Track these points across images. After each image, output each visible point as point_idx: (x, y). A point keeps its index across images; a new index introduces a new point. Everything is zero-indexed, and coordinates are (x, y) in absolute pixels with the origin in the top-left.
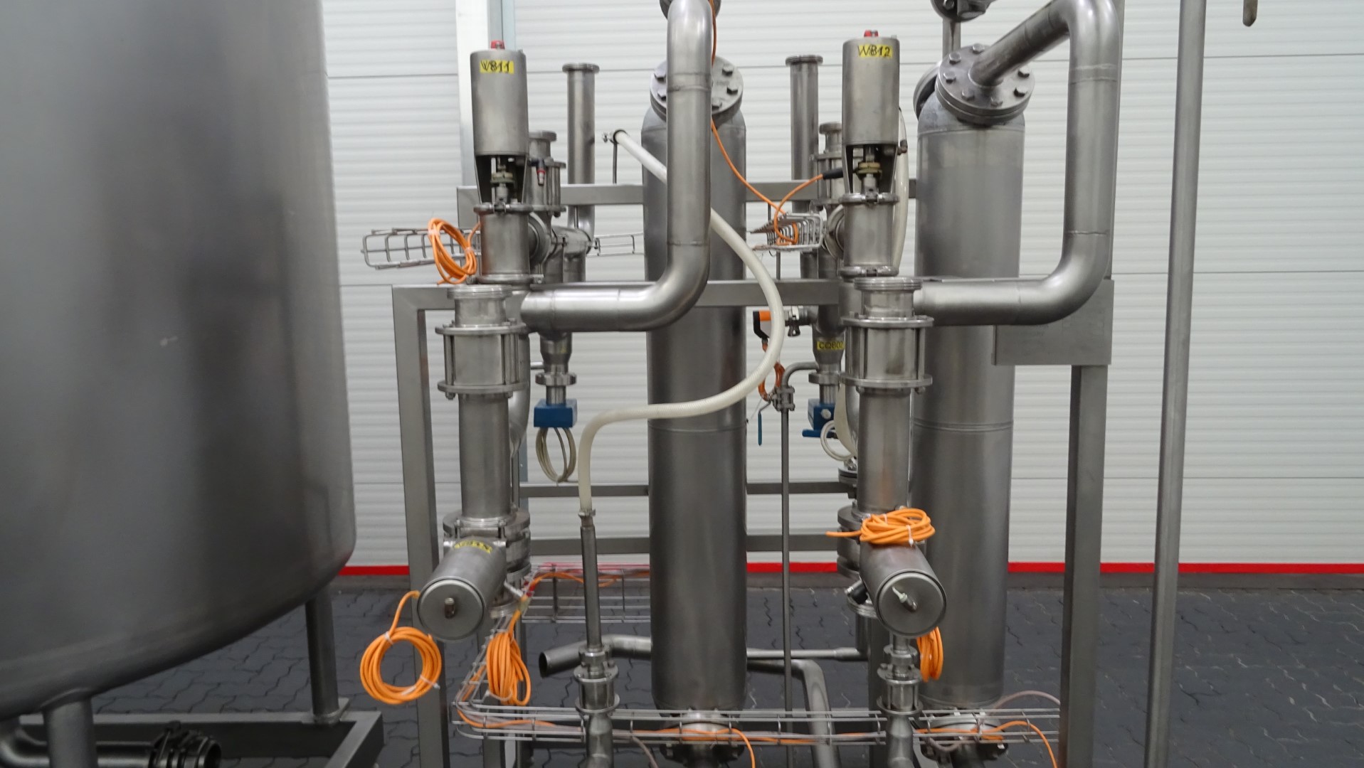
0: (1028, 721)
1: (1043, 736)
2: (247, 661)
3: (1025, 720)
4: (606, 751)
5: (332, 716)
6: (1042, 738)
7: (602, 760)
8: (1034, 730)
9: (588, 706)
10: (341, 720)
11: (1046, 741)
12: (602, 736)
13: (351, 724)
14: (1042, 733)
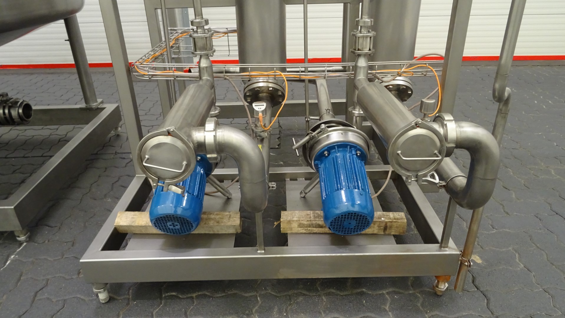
0: (427, 64)
1: (434, 71)
2: (62, 97)
3: (426, 64)
4: (209, 76)
5: (94, 105)
6: (433, 72)
7: (207, 80)
8: (430, 69)
9: (197, 50)
10: (99, 107)
11: (436, 73)
12: (206, 67)
13: (104, 108)
14: (434, 70)
